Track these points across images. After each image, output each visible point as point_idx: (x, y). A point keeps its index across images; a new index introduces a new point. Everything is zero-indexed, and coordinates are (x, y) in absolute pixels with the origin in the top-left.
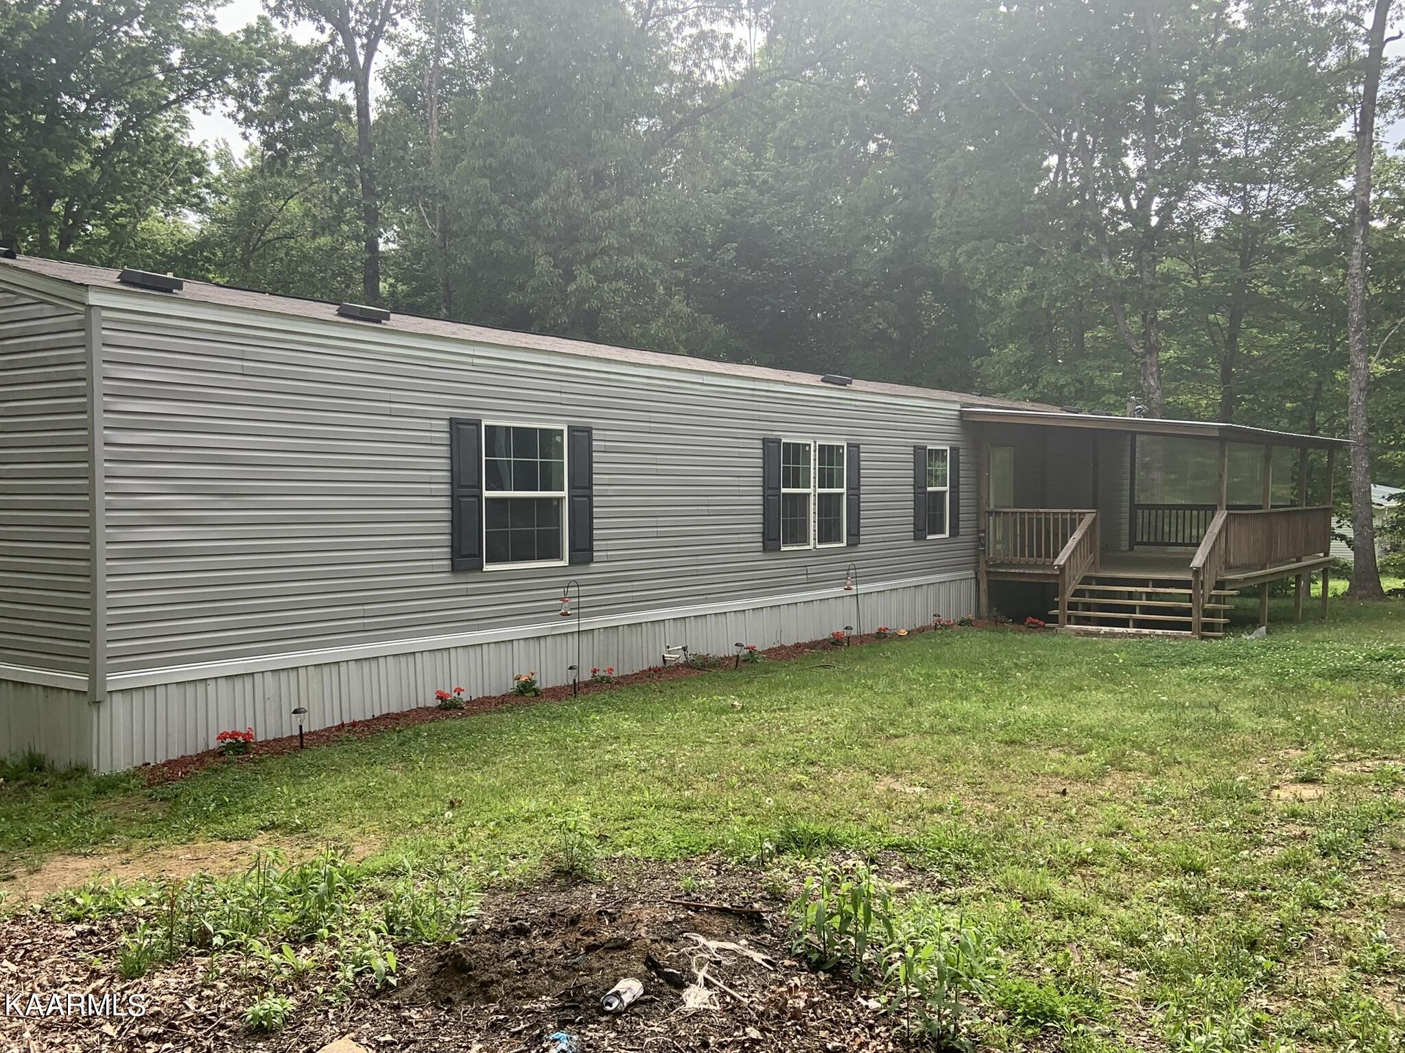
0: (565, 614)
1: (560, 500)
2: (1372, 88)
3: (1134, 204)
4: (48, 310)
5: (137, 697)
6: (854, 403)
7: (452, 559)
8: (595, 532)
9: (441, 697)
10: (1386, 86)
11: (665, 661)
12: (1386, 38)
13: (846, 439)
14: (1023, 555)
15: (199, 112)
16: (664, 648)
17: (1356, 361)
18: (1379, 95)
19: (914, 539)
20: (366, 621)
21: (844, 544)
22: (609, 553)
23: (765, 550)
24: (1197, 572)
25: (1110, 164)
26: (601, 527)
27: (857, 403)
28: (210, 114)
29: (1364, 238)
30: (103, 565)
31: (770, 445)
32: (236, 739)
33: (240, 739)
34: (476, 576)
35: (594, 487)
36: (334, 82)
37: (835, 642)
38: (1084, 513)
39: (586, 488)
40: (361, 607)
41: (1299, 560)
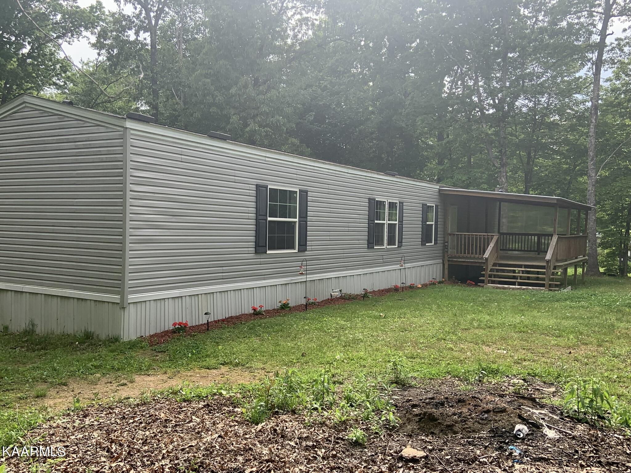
0: (302, 274)
1: (295, 222)
2: (600, 55)
3: (497, 101)
4: (102, 129)
5: (139, 305)
6: (401, 184)
7: (255, 248)
8: (308, 237)
9: (254, 309)
10: (606, 55)
11: (331, 296)
12: (607, 33)
13: (398, 200)
14: (465, 253)
15: (67, 44)
16: (331, 290)
17: (591, 173)
18: (603, 58)
19: (422, 245)
20: (224, 274)
21: (397, 246)
22: (312, 247)
23: (368, 248)
24: (548, 262)
25: (488, 84)
26: (311, 235)
27: (403, 184)
28: (72, 44)
29: (596, 120)
30: (129, 246)
31: (371, 201)
32: (181, 326)
33: (182, 325)
34: (264, 256)
35: (308, 217)
36: (142, 32)
37: (396, 289)
38: (493, 235)
39: (304, 217)
40: (222, 268)
41: (576, 258)
